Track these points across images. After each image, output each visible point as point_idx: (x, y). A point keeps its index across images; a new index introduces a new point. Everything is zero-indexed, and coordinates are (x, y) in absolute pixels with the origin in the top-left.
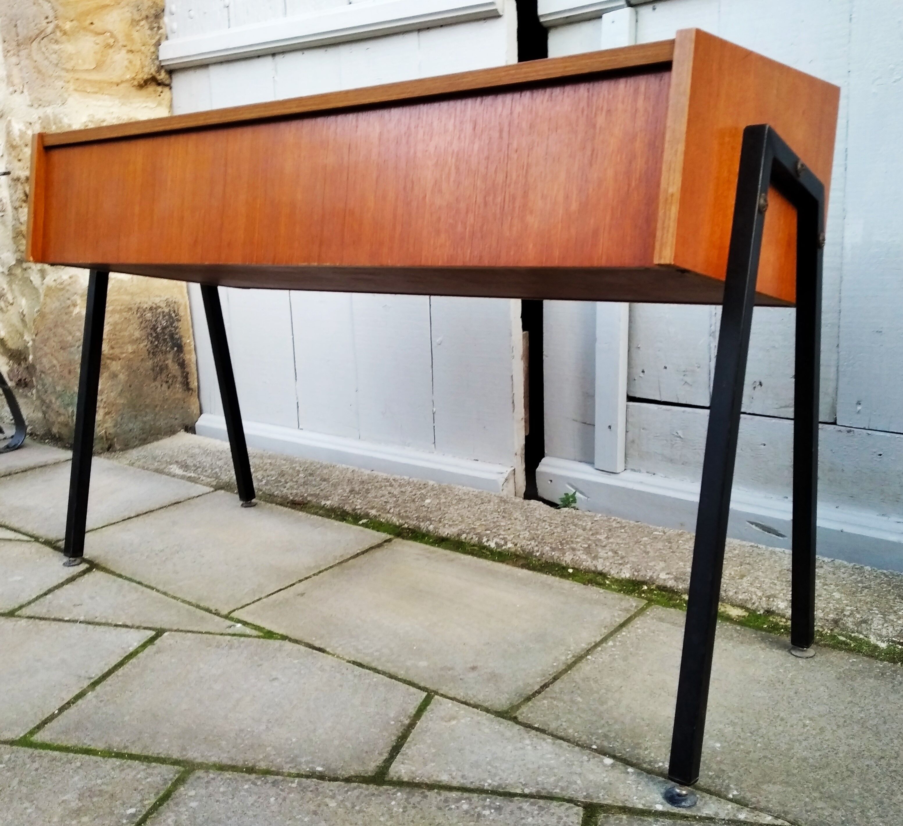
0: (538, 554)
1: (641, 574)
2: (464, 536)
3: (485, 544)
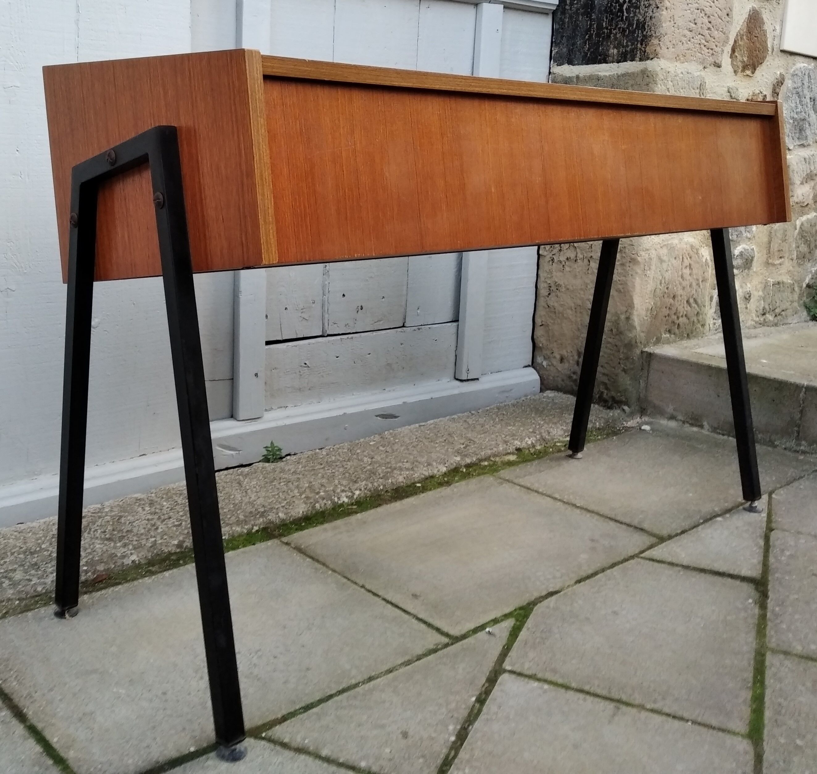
0: (381, 487)
1: (449, 463)
2: (317, 505)
3: (339, 502)
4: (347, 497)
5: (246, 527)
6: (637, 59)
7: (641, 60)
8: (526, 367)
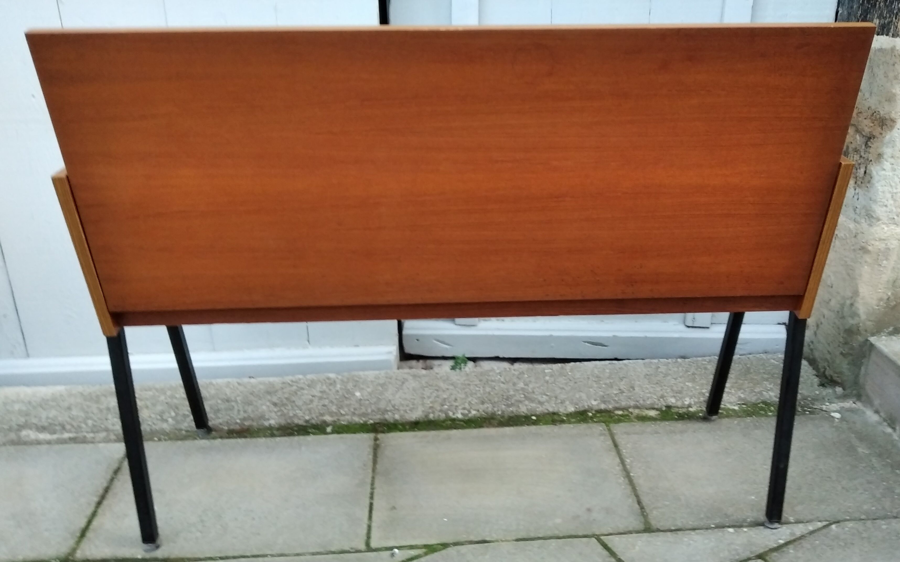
0: (500, 413)
1: (581, 405)
2: (431, 415)
3: (453, 416)
4: (462, 414)
5: (364, 419)
6: (891, 34)
7: (893, 36)
8: (779, 324)
